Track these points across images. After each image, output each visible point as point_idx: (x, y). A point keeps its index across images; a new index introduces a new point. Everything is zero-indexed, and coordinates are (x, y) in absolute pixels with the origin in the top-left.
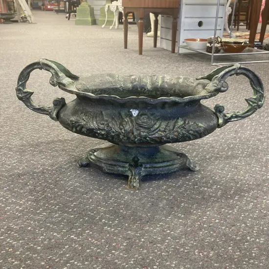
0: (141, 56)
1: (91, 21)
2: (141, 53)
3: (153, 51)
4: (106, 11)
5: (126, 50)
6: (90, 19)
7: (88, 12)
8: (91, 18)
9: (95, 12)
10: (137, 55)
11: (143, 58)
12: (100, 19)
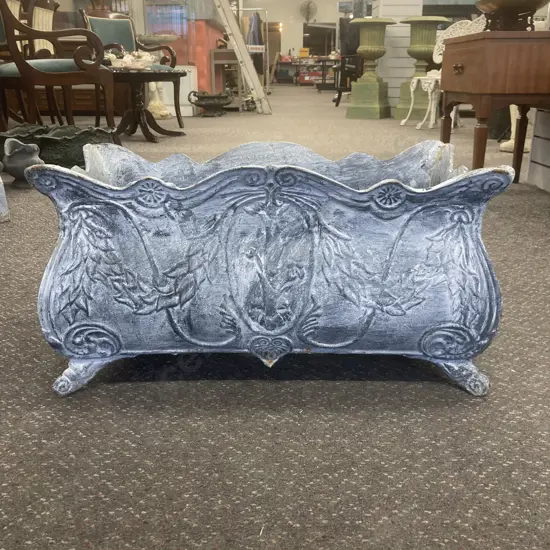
1: (378, 110)
4: (412, 90)
6: (377, 106)
7: (376, 92)
8: (380, 103)
9: (391, 93)
12: (399, 106)
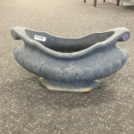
0: (95, 7)
2: (95, 6)
3: (104, 4)
5: (85, 3)
10: (92, 7)
11: (97, 9)
